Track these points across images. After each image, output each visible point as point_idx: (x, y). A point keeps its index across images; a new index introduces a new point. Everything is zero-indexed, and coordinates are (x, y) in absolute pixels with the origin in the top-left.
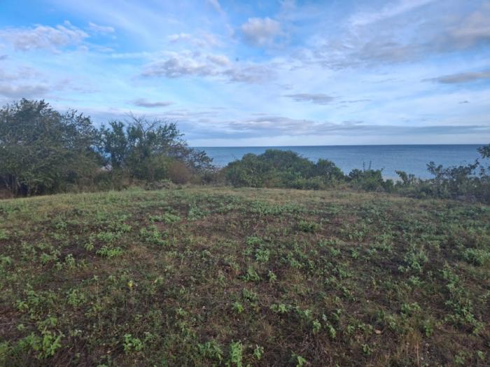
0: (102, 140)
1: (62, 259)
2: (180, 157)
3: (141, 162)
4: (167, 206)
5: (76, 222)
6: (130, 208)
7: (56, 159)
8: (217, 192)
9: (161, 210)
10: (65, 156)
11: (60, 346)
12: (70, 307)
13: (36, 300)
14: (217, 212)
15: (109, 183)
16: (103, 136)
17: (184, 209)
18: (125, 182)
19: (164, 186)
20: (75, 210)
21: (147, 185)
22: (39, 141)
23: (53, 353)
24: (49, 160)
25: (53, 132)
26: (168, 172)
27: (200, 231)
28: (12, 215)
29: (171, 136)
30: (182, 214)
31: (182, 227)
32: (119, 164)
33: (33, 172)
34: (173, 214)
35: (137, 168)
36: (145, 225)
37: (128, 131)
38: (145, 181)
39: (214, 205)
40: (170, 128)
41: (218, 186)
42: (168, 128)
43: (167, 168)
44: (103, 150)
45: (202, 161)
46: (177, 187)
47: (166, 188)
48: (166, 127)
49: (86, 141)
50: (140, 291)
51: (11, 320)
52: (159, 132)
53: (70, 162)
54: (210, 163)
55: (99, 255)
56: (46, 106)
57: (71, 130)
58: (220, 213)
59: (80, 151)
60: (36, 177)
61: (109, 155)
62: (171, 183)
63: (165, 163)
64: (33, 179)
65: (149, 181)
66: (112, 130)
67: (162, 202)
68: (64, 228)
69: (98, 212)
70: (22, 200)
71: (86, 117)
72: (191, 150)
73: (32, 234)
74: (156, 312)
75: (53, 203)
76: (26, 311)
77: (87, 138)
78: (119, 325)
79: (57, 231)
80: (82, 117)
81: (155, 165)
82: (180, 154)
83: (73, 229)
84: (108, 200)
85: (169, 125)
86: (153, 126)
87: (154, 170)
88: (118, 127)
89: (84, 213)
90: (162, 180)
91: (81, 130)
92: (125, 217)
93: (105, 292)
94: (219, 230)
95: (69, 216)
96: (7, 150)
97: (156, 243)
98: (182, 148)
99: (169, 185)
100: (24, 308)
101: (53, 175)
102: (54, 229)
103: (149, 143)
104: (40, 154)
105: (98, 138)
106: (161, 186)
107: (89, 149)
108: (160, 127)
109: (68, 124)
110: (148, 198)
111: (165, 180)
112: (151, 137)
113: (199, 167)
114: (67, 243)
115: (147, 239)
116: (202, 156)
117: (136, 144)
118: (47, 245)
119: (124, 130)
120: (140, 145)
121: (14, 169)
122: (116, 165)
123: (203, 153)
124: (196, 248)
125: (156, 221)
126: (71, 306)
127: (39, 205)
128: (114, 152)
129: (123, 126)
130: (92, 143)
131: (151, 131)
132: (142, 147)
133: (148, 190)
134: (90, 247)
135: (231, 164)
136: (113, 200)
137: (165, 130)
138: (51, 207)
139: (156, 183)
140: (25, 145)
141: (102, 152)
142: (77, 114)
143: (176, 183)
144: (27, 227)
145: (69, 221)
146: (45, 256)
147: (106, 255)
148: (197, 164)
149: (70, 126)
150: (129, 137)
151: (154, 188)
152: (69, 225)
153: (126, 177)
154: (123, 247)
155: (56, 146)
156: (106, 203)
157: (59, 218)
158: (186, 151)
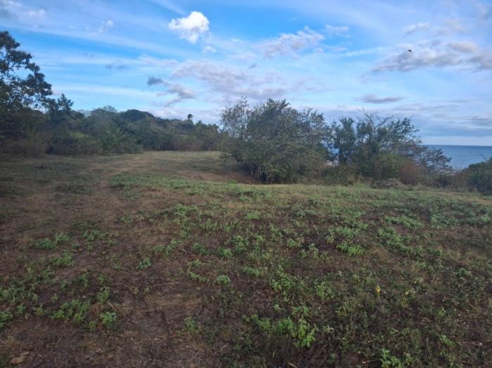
0: (332, 137)
1: (306, 246)
2: (411, 155)
3: (368, 159)
4: (404, 208)
5: (313, 212)
6: (362, 205)
7: (291, 153)
8: (460, 198)
9: (397, 212)
10: (298, 150)
11: (314, 339)
12: (318, 298)
13: (288, 283)
14: (468, 223)
15: (336, 178)
16: (334, 132)
17: (425, 214)
18: (351, 178)
19: (392, 186)
20: (311, 201)
21: (373, 182)
22: (279, 136)
23: (308, 345)
24: (285, 154)
25: (291, 129)
26: (397, 171)
27: (448, 242)
28: (259, 199)
29: (403, 131)
30: (422, 219)
31: (426, 234)
32: (345, 160)
33: (272, 164)
34: (411, 217)
35: (364, 165)
36: (381, 225)
37: (358, 127)
38: (371, 179)
39: (461, 214)
40: (404, 123)
41: (459, 191)
42: (400, 124)
43: (395, 166)
44: (332, 146)
45: (437, 160)
46: (407, 187)
47: (395, 188)
48: (398, 122)
49: (317, 137)
50: (389, 300)
51: (267, 297)
52: (391, 128)
53: (302, 156)
54: (447, 164)
55: (340, 249)
56: (286, 105)
57: (305, 127)
58: (473, 225)
59: (311, 147)
60: (274, 167)
61: (337, 151)
62: (399, 183)
63: (394, 161)
64: (271, 169)
65: (376, 179)
66: (342, 127)
67: (396, 203)
68: (304, 217)
69: (332, 205)
70: (266, 186)
71: (320, 114)
72: (425, 148)
73: (278, 218)
74: (413, 331)
75: (290, 192)
76: (280, 292)
77: (320, 134)
78: (373, 335)
79: (298, 218)
80: (317, 115)
81: (384, 162)
82: (411, 152)
83: (311, 219)
84: (339, 194)
85: (402, 120)
86: (385, 121)
87: (381, 167)
88: (347, 123)
89: (318, 205)
90: (391, 179)
91: (314, 126)
92: (360, 214)
93: (352, 292)
94: (476, 245)
95: (306, 205)
96: (255, 143)
97: (398, 247)
98: (414, 145)
99: (397, 185)
100: (278, 289)
101: (287, 167)
102: (295, 216)
103: (379, 140)
104: (278, 148)
105: (329, 134)
106: (389, 185)
107: (319, 144)
108: (392, 122)
109: (304, 121)
110: (380, 197)
111: (394, 179)
112: (382, 133)
113: (432, 167)
114: (308, 231)
115: (388, 242)
116: (438, 155)
117: (364, 140)
118: (291, 231)
119: (354, 126)
120: (369, 141)
121: (258, 160)
122: (343, 160)
123: (440, 152)
124: (448, 263)
125: (394, 223)
126: (320, 298)
127: (279, 192)
128: (342, 148)
129: (352, 122)
130: (323, 139)
131: (382, 127)
132: (370, 144)
133: (375, 188)
134: (331, 239)
135: (472, 167)
136: (345, 195)
137: (397, 126)
138: (289, 195)
139: (384, 182)
140: (268, 140)
141: (331, 148)
142: (313, 111)
143: (406, 183)
144: (273, 211)
145: (307, 211)
146: (290, 241)
147: (347, 251)
148: (430, 163)
149: (305, 123)
150: (358, 134)
151: (381, 186)
152: (308, 215)
153: (352, 173)
154: (363, 246)
155: (292, 141)
156: (337, 197)
157: (297, 206)
158: (418, 149)
